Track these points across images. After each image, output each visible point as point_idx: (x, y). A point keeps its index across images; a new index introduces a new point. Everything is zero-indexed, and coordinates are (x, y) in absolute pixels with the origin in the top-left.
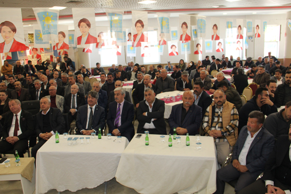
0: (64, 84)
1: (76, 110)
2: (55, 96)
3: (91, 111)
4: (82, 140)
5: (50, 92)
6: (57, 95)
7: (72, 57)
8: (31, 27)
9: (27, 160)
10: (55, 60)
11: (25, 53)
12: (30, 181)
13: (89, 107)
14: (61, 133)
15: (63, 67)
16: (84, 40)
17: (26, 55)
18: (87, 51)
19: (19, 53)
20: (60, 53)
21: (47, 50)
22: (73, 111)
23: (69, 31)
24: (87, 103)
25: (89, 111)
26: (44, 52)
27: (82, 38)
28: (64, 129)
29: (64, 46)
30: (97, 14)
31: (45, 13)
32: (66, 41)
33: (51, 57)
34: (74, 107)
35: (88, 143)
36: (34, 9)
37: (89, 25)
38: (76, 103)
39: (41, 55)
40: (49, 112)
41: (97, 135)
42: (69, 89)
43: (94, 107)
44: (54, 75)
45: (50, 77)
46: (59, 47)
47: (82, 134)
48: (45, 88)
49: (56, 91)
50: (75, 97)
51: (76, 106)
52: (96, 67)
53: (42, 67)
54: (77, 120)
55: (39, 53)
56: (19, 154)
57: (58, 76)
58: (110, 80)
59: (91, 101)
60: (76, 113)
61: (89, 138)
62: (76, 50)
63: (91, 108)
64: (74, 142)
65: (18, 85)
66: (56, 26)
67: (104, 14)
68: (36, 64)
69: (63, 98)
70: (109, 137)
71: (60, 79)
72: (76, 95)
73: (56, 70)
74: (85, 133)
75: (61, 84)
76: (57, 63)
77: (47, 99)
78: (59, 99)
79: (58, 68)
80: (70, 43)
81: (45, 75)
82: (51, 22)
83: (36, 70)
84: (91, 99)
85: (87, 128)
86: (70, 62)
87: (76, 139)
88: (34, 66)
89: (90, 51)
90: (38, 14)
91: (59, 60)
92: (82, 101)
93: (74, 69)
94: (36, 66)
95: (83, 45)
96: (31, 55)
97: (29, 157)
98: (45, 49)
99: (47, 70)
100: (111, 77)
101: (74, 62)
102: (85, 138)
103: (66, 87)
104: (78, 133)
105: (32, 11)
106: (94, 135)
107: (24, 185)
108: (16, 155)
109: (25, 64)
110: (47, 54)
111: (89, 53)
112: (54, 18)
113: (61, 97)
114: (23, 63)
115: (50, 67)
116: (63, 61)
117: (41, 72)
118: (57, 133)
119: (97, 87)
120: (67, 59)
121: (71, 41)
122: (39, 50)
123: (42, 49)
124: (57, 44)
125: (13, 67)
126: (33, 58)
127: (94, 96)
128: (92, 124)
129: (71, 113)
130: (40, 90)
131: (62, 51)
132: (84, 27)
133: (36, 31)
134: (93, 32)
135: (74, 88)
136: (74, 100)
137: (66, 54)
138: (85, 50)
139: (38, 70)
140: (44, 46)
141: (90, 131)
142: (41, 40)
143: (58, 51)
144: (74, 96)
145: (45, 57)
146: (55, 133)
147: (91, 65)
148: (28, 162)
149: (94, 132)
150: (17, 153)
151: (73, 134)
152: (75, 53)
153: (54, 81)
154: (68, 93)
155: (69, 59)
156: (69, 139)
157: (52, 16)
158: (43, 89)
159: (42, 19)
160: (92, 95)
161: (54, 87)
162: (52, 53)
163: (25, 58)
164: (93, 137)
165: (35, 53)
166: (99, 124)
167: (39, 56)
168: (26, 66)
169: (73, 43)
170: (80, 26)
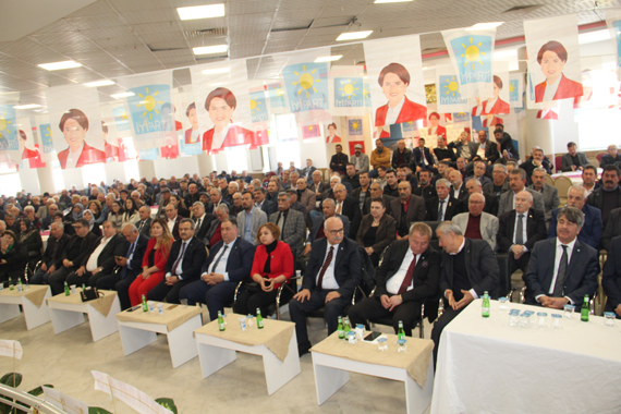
0: (498, 188)
1: (525, 249)
3: (565, 254)
4: (542, 318)
6: (484, 214)
7: (511, 129)
9: (418, 343)
10: (475, 137)
11: (415, 125)
12: (421, 387)
13: (559, 243)
15: (492, 153)
16: (550, 91)
17: (416, 129)
19: (404, 126)
20: (485, 121)
21: (459, 117)
22: (518, 249)
23: (511, 72)
25: (559, 252)
26: (452, 121)
27: (547, 87)
31: (466, 38)
32: (504, 94)
33: (467, 130)
34: (519, 242)
35: (555, 328)
36: (443, 33)
37: (563, 55)
38: (525, 233)
39: (447, 127)
40: (463, 249)
41: (578, 310)
43: (571, 246)
44: (475, 170)
46: (488, 110)
47: (539, 304)
48: (456, 195)
50: (524, 220)
51: (525, 239)
52: (567, 151)
54: (529, 271)
55: (441, 122)
56: (405, 328)
57: (483, 172)
58: (611, 182)
59: (566, 231)
61: (560, 316)
62: (522, 113)
63: (564, 248)
64: (524, 320)
65: (405, 189)
66: (488, 64)
67: (601, 24)
68: (435, 147)
69: (496, 219)
70: (610, 321)
71: (487, 179)
72: (526, 214)
74: (546, 302)
75: (492, 189)
76: (479, 144)
78: (488, 222)
79: (481, 153)
80: (511, 100)
81: (456, 168)
82: (478, 58)
83: (435, 158)
84: (564, 226)
85: (551, 291)
86: (507, 142)
87: (528, 314)
88: (431, 150)
89: (555, 116)
90: (452, 42)
91: (484, 138)
94: (435, 150)
96: (426, 129)
97: (421, 336)
98: (456, 115)
99: (459, 160)
100: (613, 176)
101: (516, 142)
102: (549, 315)
103: (504, 196)
105: (440, 37)
106: (570, 311)
107: (410, 394)
109: (414, 146)
110: (458, 125)
111: (552, 121)
112: (485, 47)
113: (492, 217)
114: (410, 144)
115: (465, 153)
116: (492, 138)
117: (445, 163)
119: (578, 198)
120: (500, 135)
121: (514, 95)
122: (442, 117)
123: (448, 116)
125: (392, 152)
126: (430, 133)
127: (573, 219)
128: (564, 285)
129: (512, 253)
130: (447, 200)
131: (490, 118)
132: (551, 61)
133: (442, 78)
134: (569, 70)
135: (523, 200)
136: (522, 227)
137: (499, 124)
138: (543, 115)
139: (439, 159)
140: (452, 109)
141: (558, 300)
143: (483, 118)
144: (521, 216)
145: (454, 134)
147: (555, 147)
148: (422, 349)
149: (569, 303)
150: (401, 325)
152: (518, 122)
153: (475, 182)
154: (507, 210)
155: (505, 134)
156: (514, 312)
157: (480, 44)
158: (452, 199)
159: (460, 51)
160: (567, 218)
162: (469, 124)
163: (413, 134)
164: (568, 314)
165: (433, 124)
166: (580, 285)
167: (441, 130)
169: (517, 100)
170: (543, 61)
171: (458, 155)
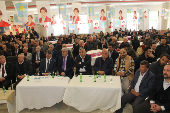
0: (32, 46)
1: (39, 61)
2: (27, 53)
3: (48, 62)
4: (43, 79)
5: (23, 51)
6: (28, 53)
7: (36, 30)
8: (12, 13)
9: (10, 91)
10: (27, 32)
11: (9, 28)
12: (12, 104)
13: (47, 59)
14: (30, 75)
15: (32, 36)
16: (43, 20)
17: (9, 29)
18: (46, 27)
19: (5, 28)
20: (29, 28)
21: (22, 26)
22: (37, 62)
23: (35, 15)
24: (46, 57)
25: (47, 62)
26: (20, 27)
27: (42, 19)
28: (32, 73)
29: (32, 23)
30: (51, 5)
31: (20, 4)
32: (33, 20)
33: (25, 30)
34: (38, 60)
35: (46, 81)
36: (13, 1)
37: (46, 11)
38: (39, 57)
39: (19, 29)
40: (23, 63)
41: (51, 76)
42: (35, 49)
43: (50, 60)
44: (26, 41)
45: (24, 42)
46: (29, 24)
47: (43, 75)
48: (21, 48)
49: (27, 50)
50: (39, 54)
51: (39, 59)
52: (51, 36)
53: (19, 36)
54: (40, 67)
55: (17, 28)
56: (5, 88)
57: (28, 42)
58: (59, 43)
59: (48, 56)
60: (39, 63)
61: (47, 78)
62: (39, 26)
63: (48, 60)
64: (38, 80)
65: (4, 47)
66: (26, 12)
67: (55, 5)
68: (15, 35)
69: (31, 54)
70: (59, 77)
71: (30, 43)
72: (39, 52)
73: (28, 38)
74: (45, 75)
75: (31, 46)
76: (28, 34)
77: (22, 55)
78: (29, 55)
79: (28, 36)
80: (35, 22)
82: (24, 10)
84: (48, 55)
85: (46, 72)
86: (35, 33)
87: (39, 78)
88: (14, 36)
89: (48, 27)
90: (15, 4)
91: (29, 32)
92: (43, 56)
93: (38, 37)
94: (15, 36)
95: (43, 23)
96: (12, 29)
97: (12, 89)
98: (21, 25)
99: (22, 38)
100: (60, 42)
101: (38, 33)
102: (44, 78)
103: (33, 48)
104: (41, 75)
105: (12, 3)
106: (50, 76)
107: (9, 106)
108: (3, 89)
109: (9, 35)
110: (22, 28)
111: (47, 28)
112: (25, 7)
113: (30, 53)
114: (7, 33)
115: (24, 36)
116: (31, 32)
117: (18, 39)
118: (28, 75)
119: (51, 48)
120: (34, 32)
121: (36, 21)
122: (17, 26)
123: (19, 26)
124: (28, 23)
125: (2, 36)
126: (13, 31)
127: (49, 53)
128: (49, 70)
129: (36, 63)
130: (18, 50)
131: (31, 27)
132: (43, 12)
133: (15, 15)
134: (49, 15)
135: (38, 49)
136: (38, 56)
138: (45, 26)
140: (20, 24)
141: (47, 74)
142: (18, 20)
143: (29, 27)
144: (38, 53)
145: (21, 31)
146: (27, 75)
147: (48, 35)
148: (11, 93)
149: (50, 74)
150: (4, 87)
151: (38, 76)
152: (38, 28)
153: (26, 44)
154: (35, 52)
155: (35, 31)
156: (35, 78)
157: (24, 6)
158: (19, 49)
159: (18, 8)
160: (48, 53)
161: (26, 48)
162: (25, 28)
163: (8, 31)
164: (49, 77)
165: (14, 28)
166: (53, 69)
167: (17, 30)
168: (9, 36)
169: (37, 22)
170: (41, 12)
171: (22, 37)
